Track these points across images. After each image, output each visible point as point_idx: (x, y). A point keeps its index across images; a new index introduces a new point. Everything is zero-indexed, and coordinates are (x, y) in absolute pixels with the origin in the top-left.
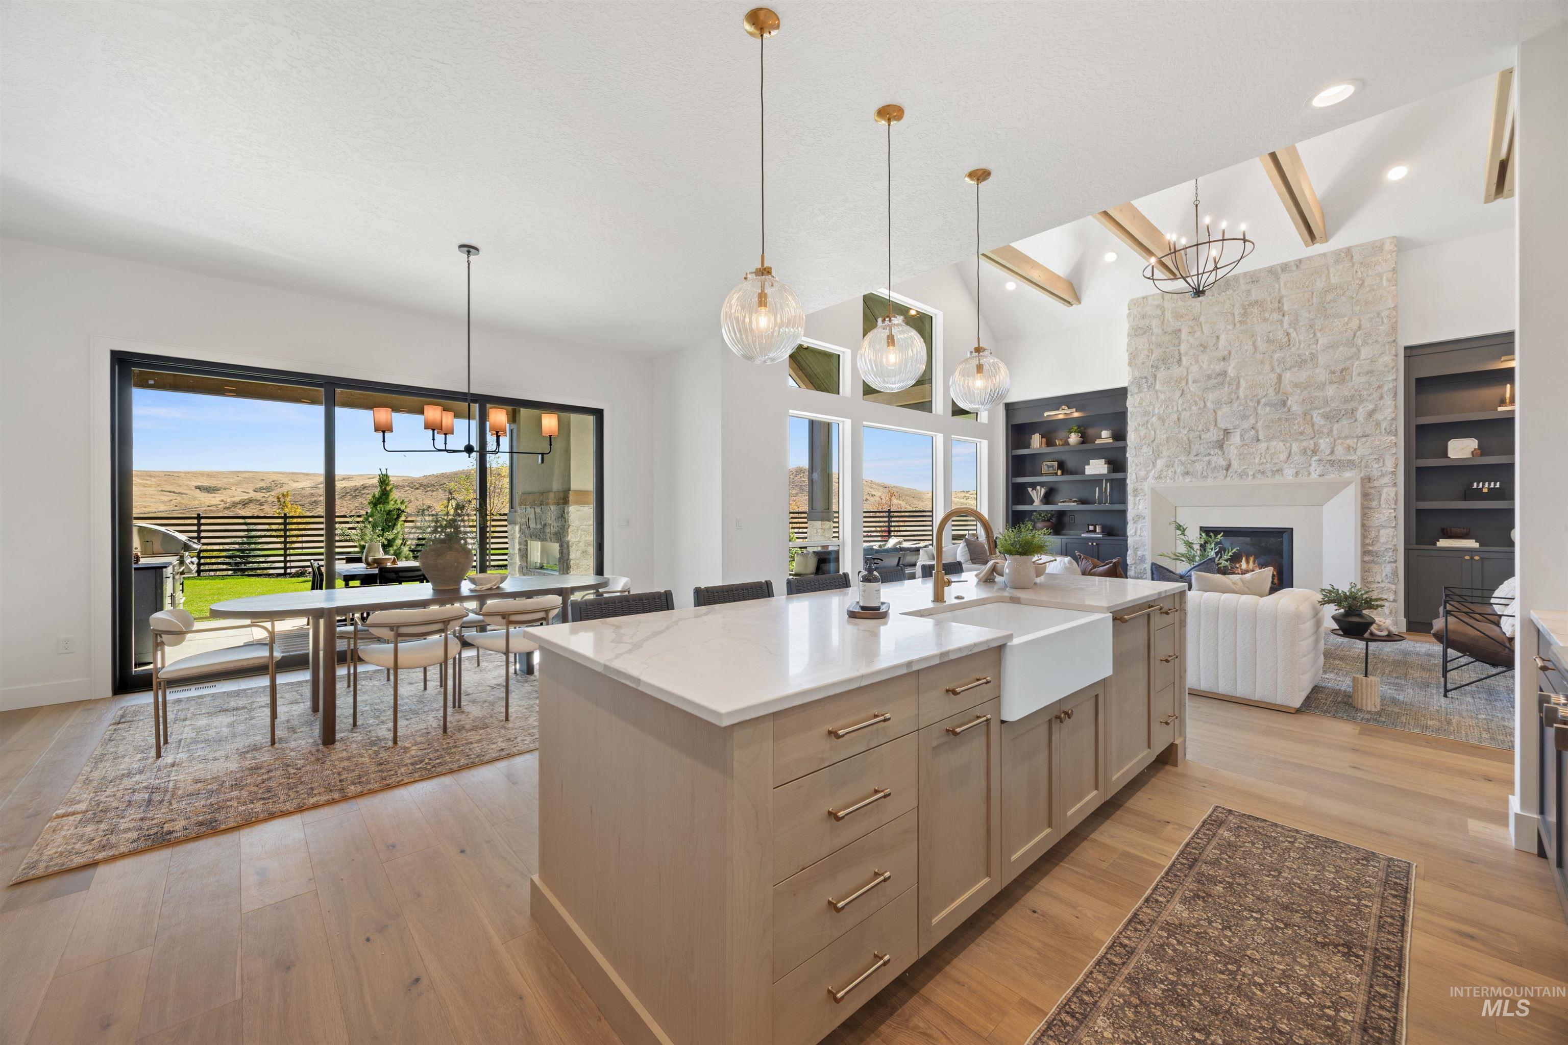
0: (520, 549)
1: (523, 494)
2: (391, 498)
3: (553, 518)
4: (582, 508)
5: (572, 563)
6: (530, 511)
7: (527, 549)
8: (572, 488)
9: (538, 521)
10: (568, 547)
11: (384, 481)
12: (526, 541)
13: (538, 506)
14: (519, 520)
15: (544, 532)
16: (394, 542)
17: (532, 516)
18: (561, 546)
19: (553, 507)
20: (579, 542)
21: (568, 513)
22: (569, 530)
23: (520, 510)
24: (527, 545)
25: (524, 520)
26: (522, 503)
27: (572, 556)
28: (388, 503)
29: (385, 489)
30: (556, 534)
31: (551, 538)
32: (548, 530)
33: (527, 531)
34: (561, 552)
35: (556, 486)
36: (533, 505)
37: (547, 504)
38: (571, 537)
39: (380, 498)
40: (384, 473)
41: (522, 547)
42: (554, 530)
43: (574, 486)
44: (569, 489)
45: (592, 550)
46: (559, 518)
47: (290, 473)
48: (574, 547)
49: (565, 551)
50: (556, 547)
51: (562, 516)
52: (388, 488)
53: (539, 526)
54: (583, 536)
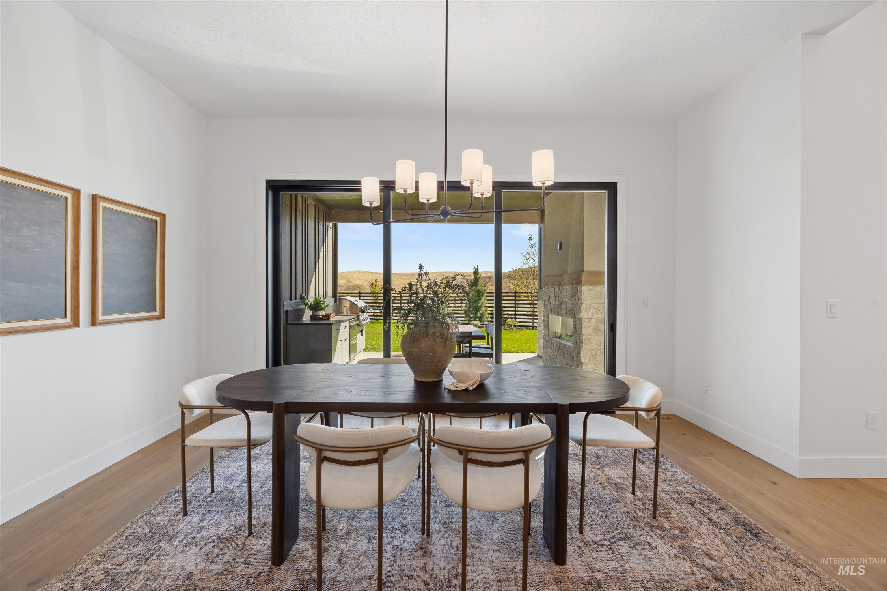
0: (544, 321)
1: (547, 276)
2: (479, 282)
3: (569, 297)
4: (594, 288)
5: (584, 337)
6: (551, 290)
7: (548, 321)
8: (586, 268)
9: (557, 298)
10: (581, 323)
11: (476, 272)
12: (548, 315)
13: (557, 286)
14: (543, 297)
15: (561, 308)
16: (481, 309)
17: (552, 295)
18: (575, 321)
19: (568, 287)
20: (591, 319)
21: (581, 292)
22: (582, 308)
23: (544, 290)
24: (549, 318)
25: (547, 298)
26: (545, 284)
27: (584, 332)
28: (478, 285)
29: (477, 277)
30: (570, 310)
31: (566, 314)
32: (563, 307)
33: (549, 307)
34: (575, 328)
35: (570, 268)
36: (553, 285)
37: (564, 285)
38: (584, 314)
39: (474, 282)
40: (476, 267)
41: (546, 319)
42: (569, 307)
43: (587, 267)
44: (582, 271)
45: (604, 327)
46: (573, 296)
47: (453, 272)
48: (586, 323)
49: (578, 327)
50: (571, 321)
51: (576, 295)
52: (478, 276)
53: (557, 303)
54: (595, 314)
